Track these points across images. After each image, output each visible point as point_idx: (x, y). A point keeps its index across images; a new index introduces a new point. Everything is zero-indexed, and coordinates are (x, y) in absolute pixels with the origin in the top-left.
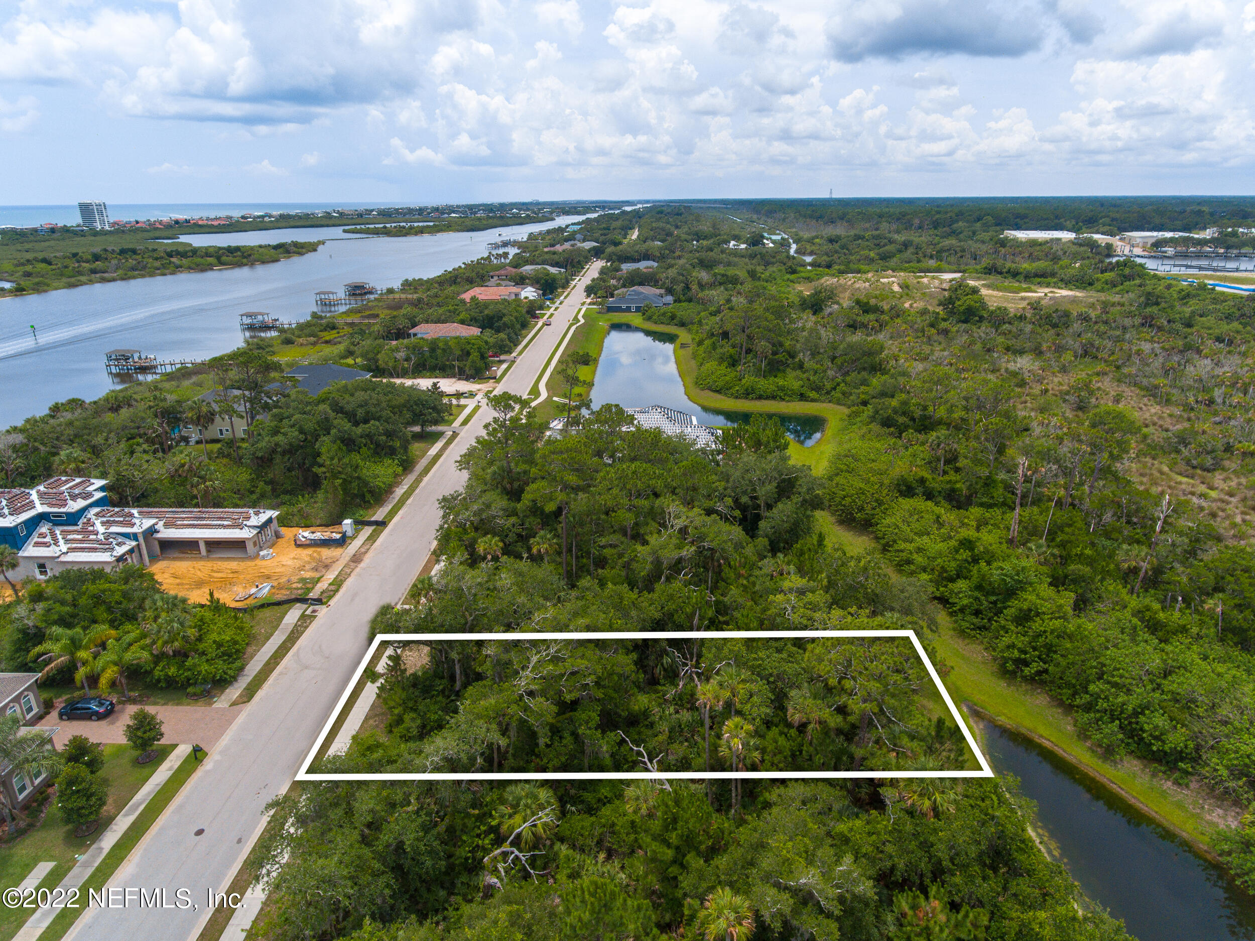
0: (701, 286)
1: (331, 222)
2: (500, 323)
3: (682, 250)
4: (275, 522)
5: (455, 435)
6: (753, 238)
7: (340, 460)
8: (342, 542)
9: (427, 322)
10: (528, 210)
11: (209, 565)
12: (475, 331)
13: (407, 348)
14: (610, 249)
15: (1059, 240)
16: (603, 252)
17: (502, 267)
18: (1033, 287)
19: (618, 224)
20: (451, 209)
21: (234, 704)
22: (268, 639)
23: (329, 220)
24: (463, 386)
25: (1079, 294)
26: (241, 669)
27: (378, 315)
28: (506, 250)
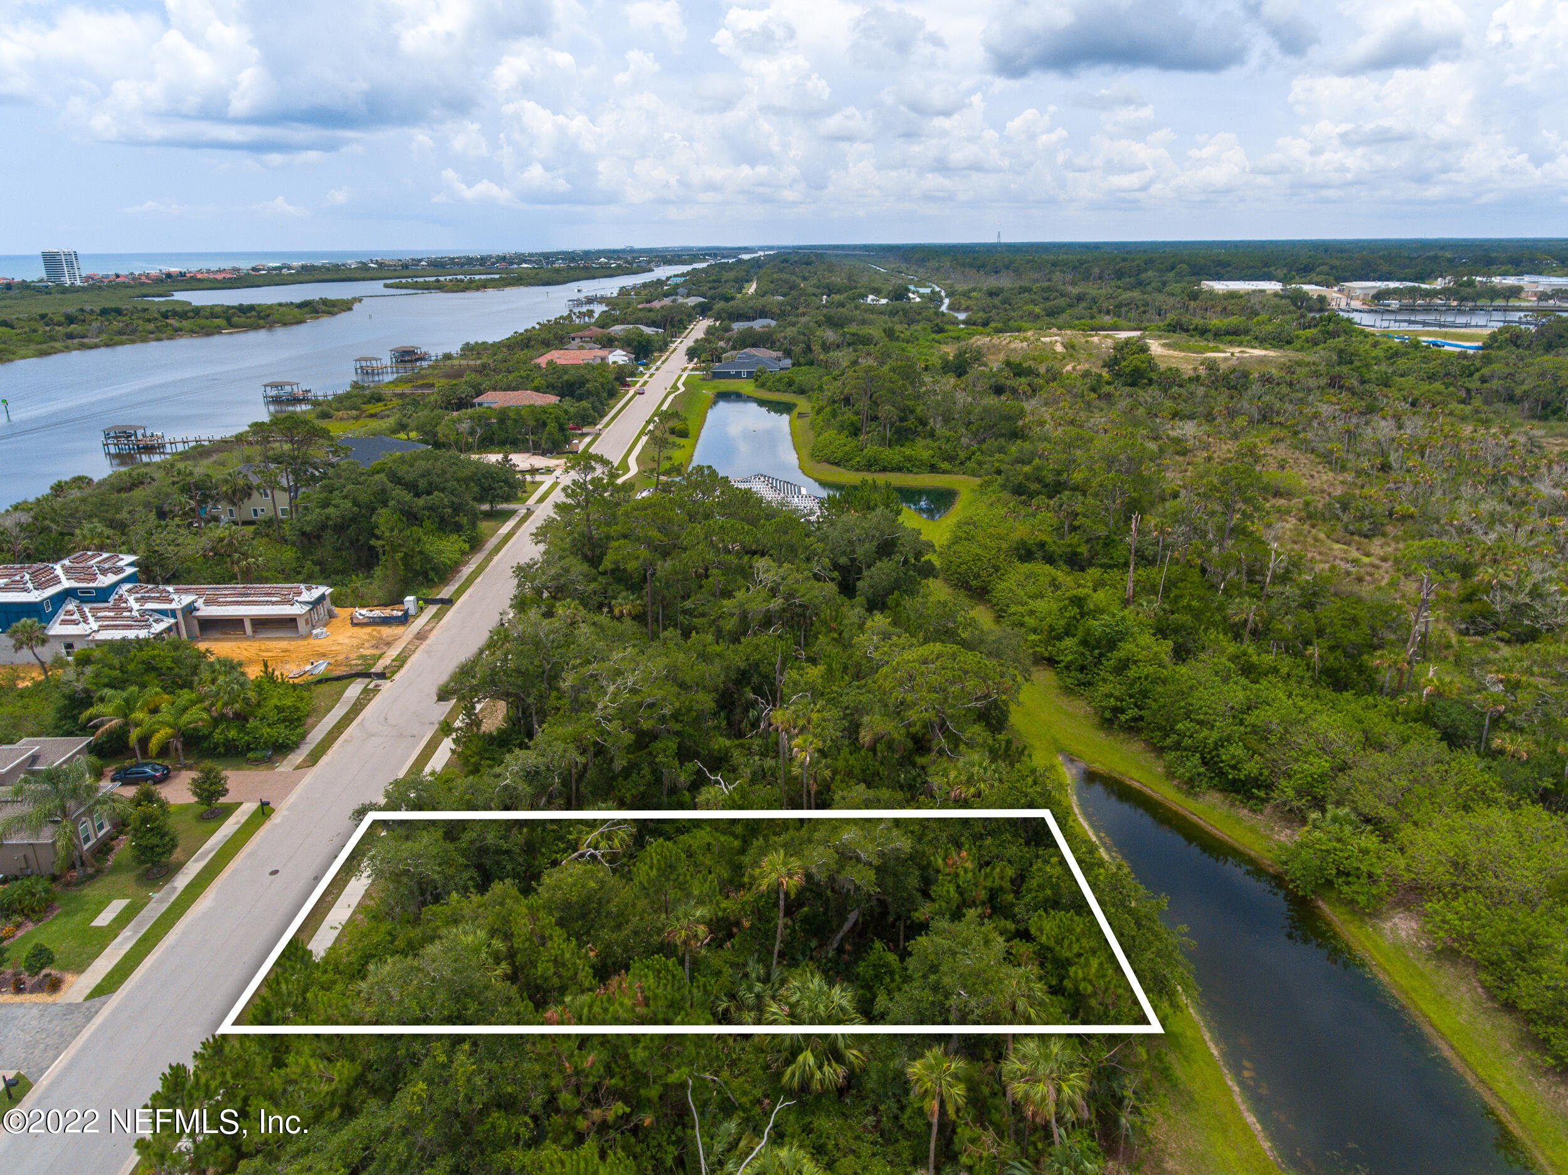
0: (826, 348)
1: (368, 275)
2: (583, 390)
3: (807, 306)
4: (328, 600)
5: (530, 513)
6: (895, 291)
7: (401, 531)
8: (404, 619)
9: (495, 390)
10: (619, 258)
11: (256, 644)
12: (553, 399)
13: (471, 418)
14: (720, 305)
15: (1263, 291)
16: (711, 309)
17: (587, 326)
18: (1221, 346)
19: (731, 275)
20: (522, 258)
21: (298, 768)
22: (329, 711)
23: (364, 272)
24: (539, 462)
25: (1271, 353)
26: (303, 736)
27: (433, 385)
28: (591, 307)
